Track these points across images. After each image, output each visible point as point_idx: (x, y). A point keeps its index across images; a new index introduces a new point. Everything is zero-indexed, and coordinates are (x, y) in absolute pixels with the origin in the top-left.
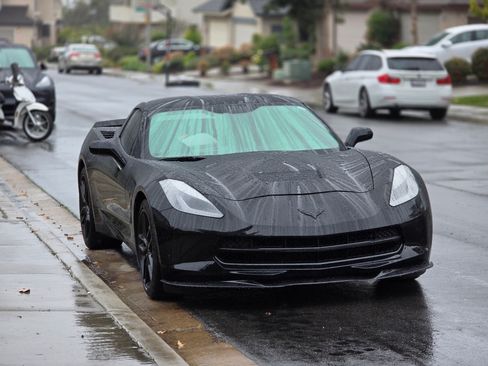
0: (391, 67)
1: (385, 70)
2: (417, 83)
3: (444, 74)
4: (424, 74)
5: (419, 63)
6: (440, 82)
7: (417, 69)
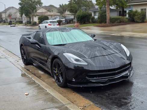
0: (50, 23)
1: (49, 23)
2: (54, 25)
3: (58, 24)
4: (55, 24)
5: (54, 22)
6: (57, 25)
7: (54, 23)
